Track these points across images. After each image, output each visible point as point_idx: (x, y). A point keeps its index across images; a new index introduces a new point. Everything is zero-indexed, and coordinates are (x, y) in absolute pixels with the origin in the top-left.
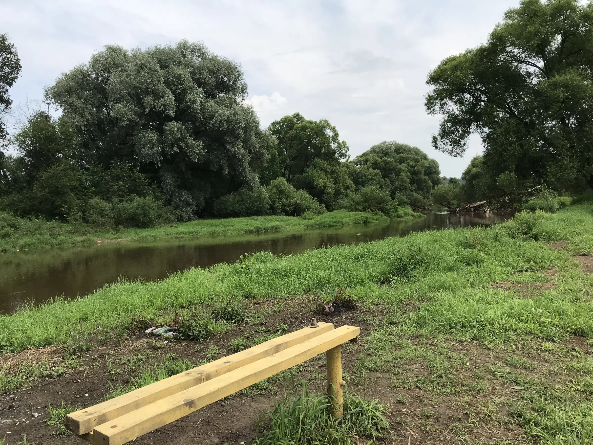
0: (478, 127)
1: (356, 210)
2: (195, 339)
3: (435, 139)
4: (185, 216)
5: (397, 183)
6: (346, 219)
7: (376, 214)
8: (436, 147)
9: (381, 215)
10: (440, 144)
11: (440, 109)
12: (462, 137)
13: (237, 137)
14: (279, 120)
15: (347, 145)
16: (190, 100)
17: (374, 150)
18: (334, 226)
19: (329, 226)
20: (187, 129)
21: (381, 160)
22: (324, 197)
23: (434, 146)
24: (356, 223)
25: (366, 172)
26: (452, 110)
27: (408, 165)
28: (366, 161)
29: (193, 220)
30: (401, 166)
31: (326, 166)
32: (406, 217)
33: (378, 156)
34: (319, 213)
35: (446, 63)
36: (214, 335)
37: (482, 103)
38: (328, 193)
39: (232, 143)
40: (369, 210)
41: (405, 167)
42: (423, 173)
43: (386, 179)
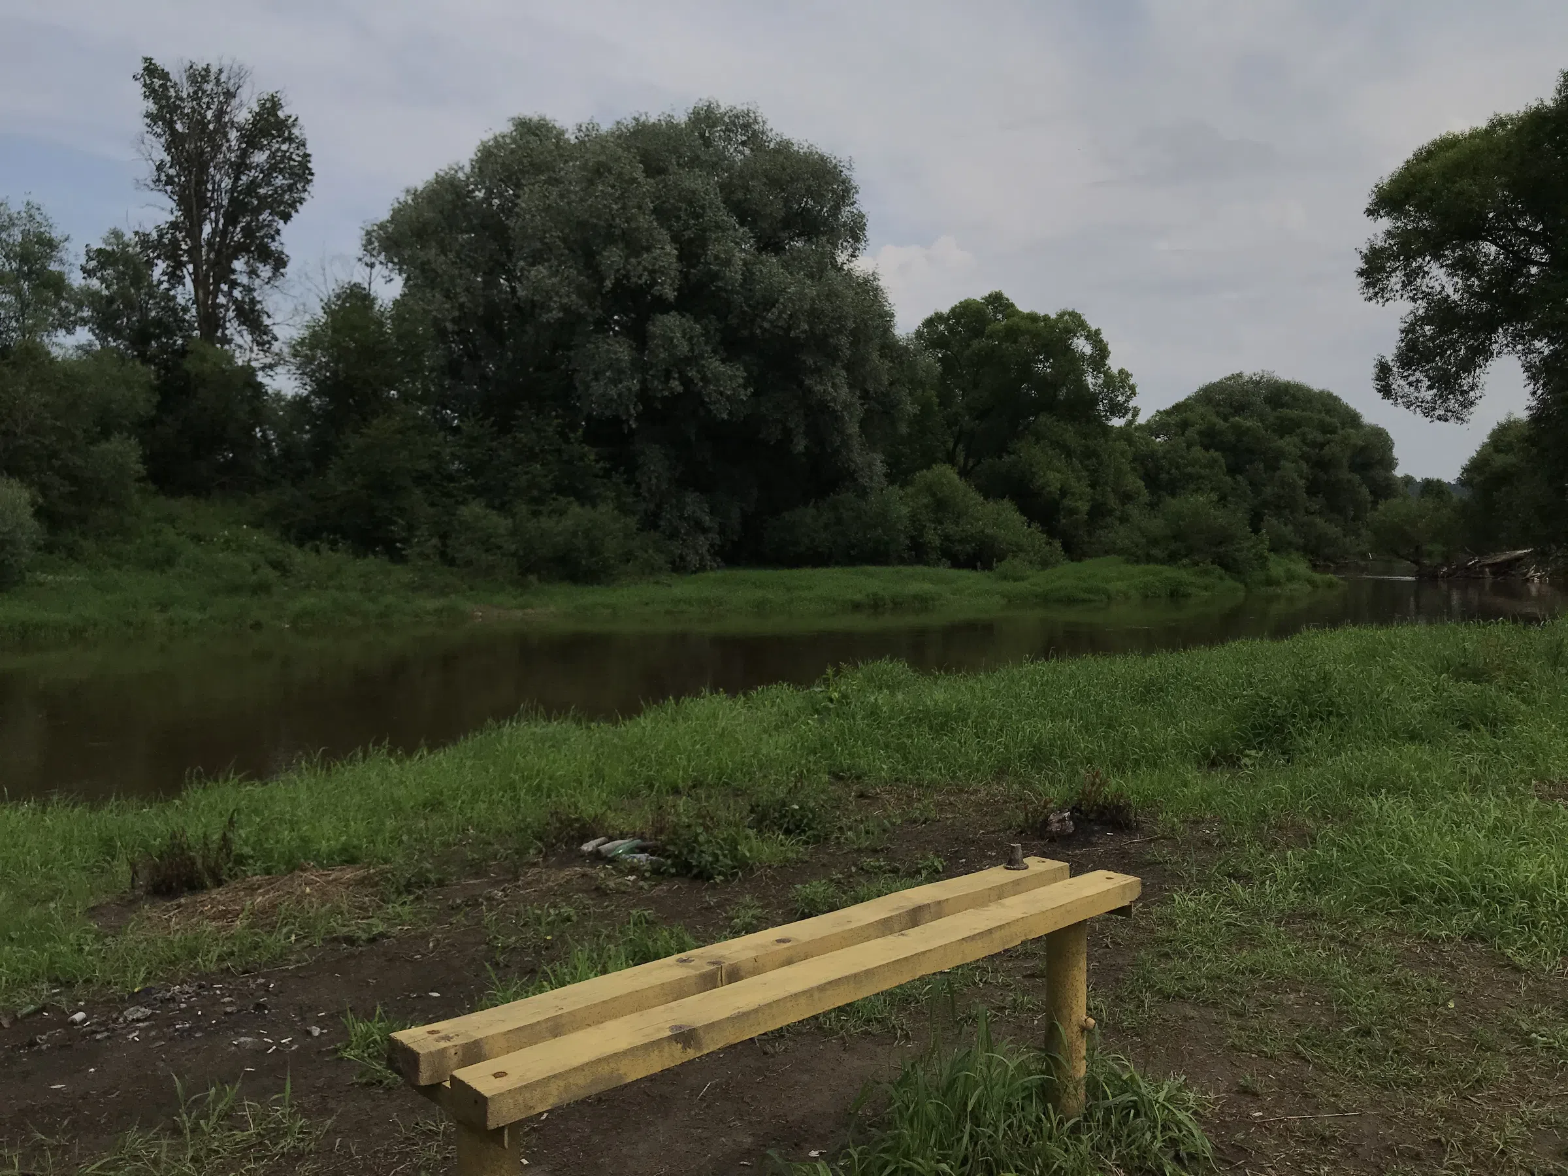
0: (1518, 337)
1: (1149, 559)
2: (703, 876)
3: (1384, 370)
4: (693, 559)
5: (1268, 491)
6: (1119, 583)
7: (1206, 573)
8: (1386, 391)
9: (1221, 578)
10: (1398, 383)
11: (1404, 286)
12: (1468, 365)
13: (832, 355)
14: (945, 310)
15: (1132, 381)
16: (717, 257)
17: (1208, 395)
18: (1084, 601)
19: (1070, 601)
20: (706, 333)
21: (1227, 425)
22: (1059, 521)
23: (1379, 391)
24: (1147, 597)
25: (1182, 457)
26: (1439, 289)
27: (1304, 441)
28: (1184, 425)
29: (712, 569)
30: (1281, 443)
31: (1070, 434)
32: (1290, 586)
33: (1218, 414)
34: (1045, 564)
35: (1428, 155)
36: (752, 869)
37: (1534, 270)
38: (1072, 512)
39: (818, 370)
40: (1185, 561)
41: (1295, 446)
42: (1345, 462)
43: (1239, 478)
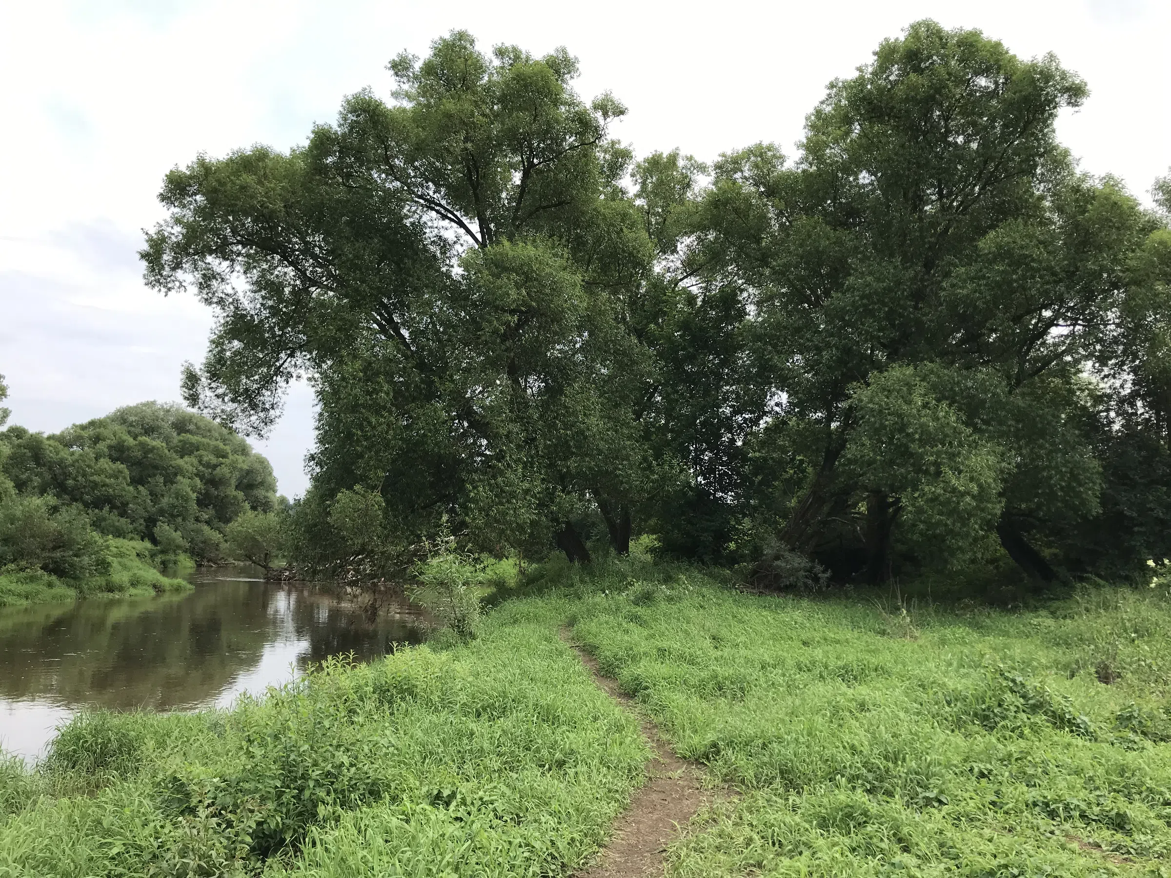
8: (194, 400)
9: (49, 585)
10: (205, 394)
15: (4, 384)
17: (122, 417)
21: (135, 442)
27: (200, 462)
28: (97, 439)
30: (180, 462)
41: (192, 465)
43: (141, 488)
